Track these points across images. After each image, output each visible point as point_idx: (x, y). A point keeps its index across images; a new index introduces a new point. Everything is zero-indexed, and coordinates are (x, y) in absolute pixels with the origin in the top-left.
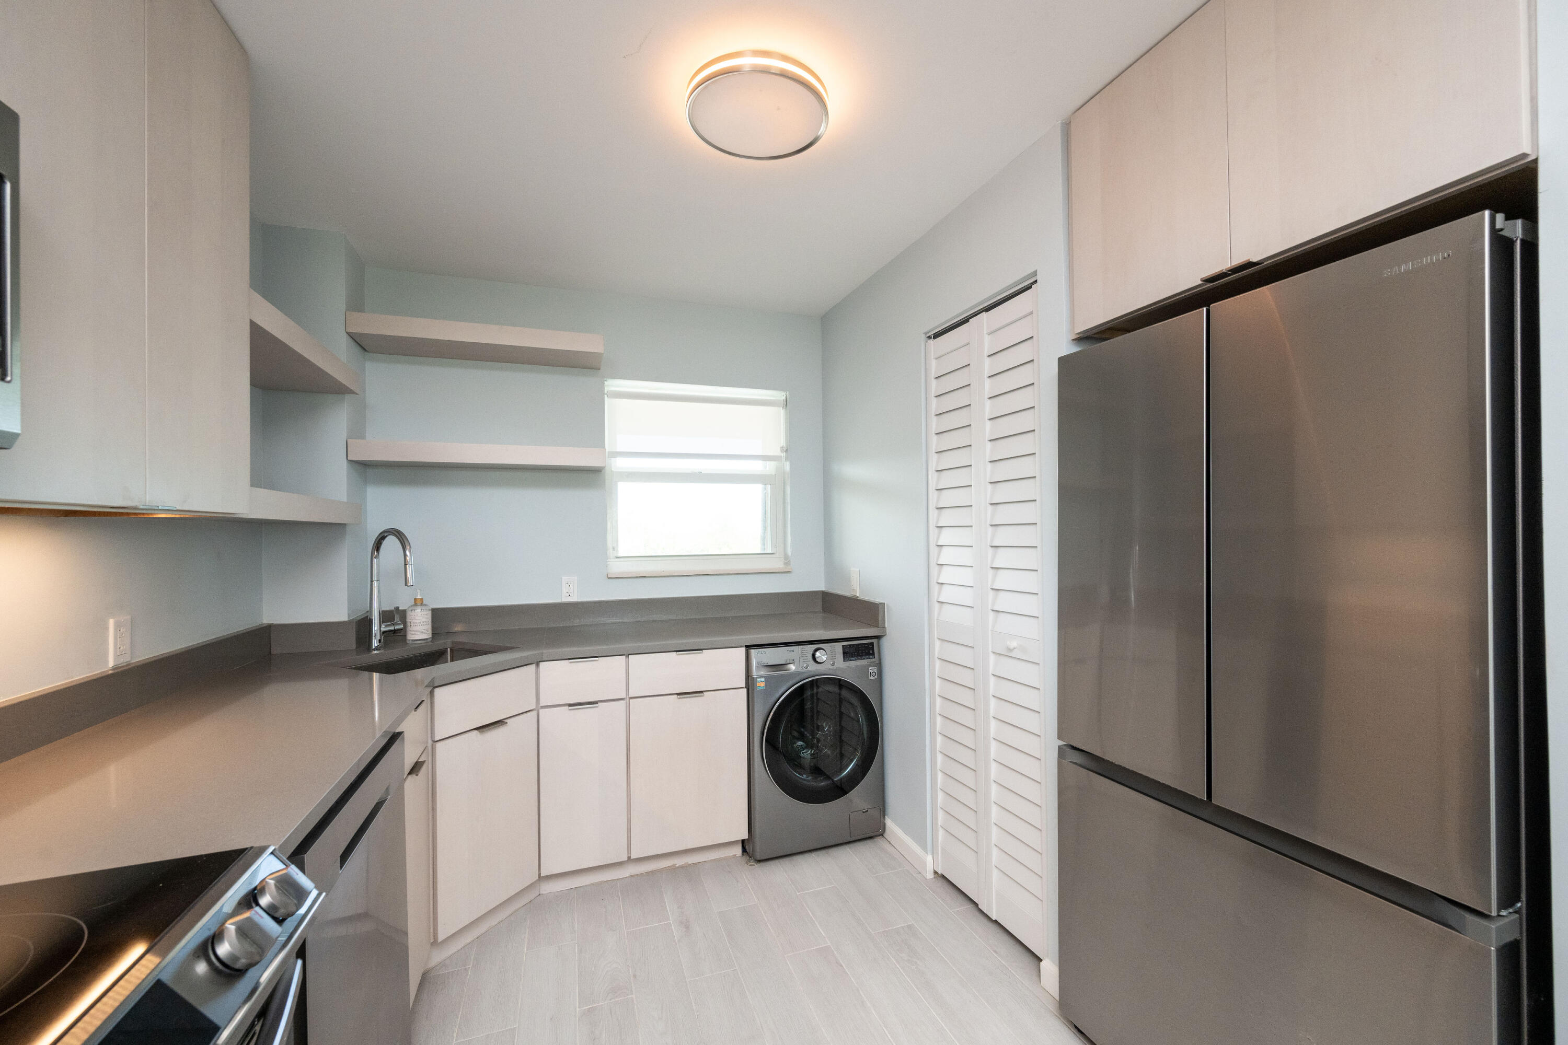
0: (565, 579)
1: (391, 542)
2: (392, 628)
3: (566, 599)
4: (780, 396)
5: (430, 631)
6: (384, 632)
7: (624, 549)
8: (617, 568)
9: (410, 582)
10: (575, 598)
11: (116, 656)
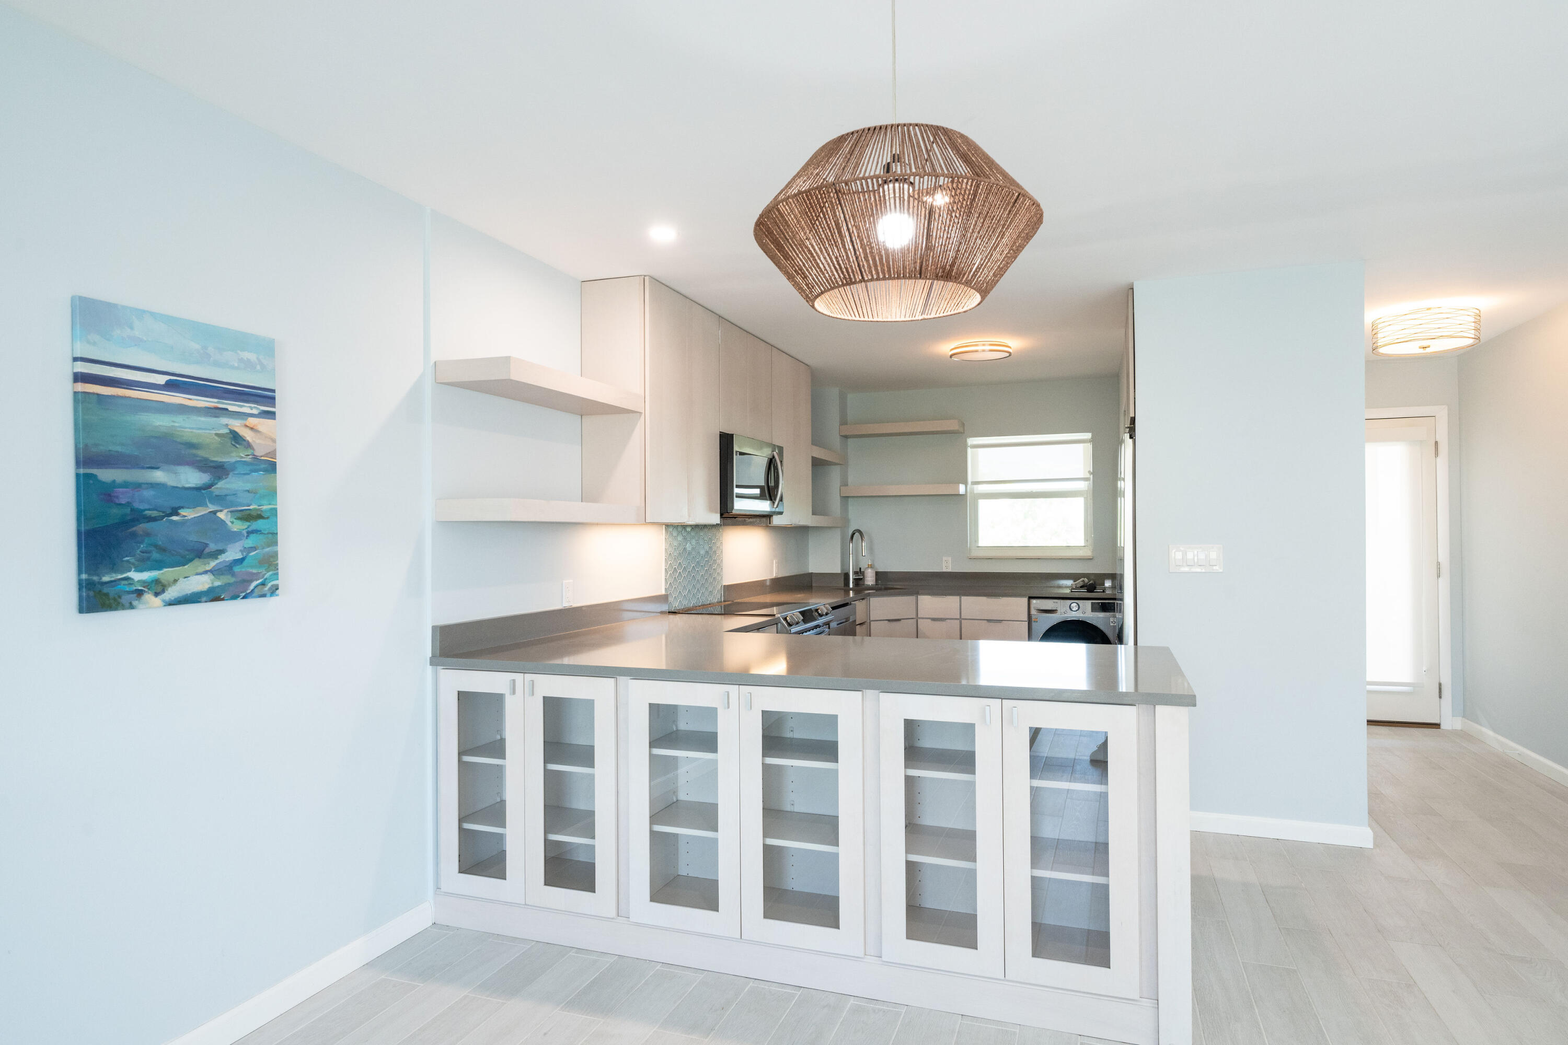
0: (944, 559)
1: (857, 534)
2: (858, 577)
3: (945, 570)
4: (1088, 436)
5: (875, 581)
6: (855, 579)
7: (982, 542)
8: (975, 554)
9: (864, 555)
10: (949, 570)
11: (776, 574)
